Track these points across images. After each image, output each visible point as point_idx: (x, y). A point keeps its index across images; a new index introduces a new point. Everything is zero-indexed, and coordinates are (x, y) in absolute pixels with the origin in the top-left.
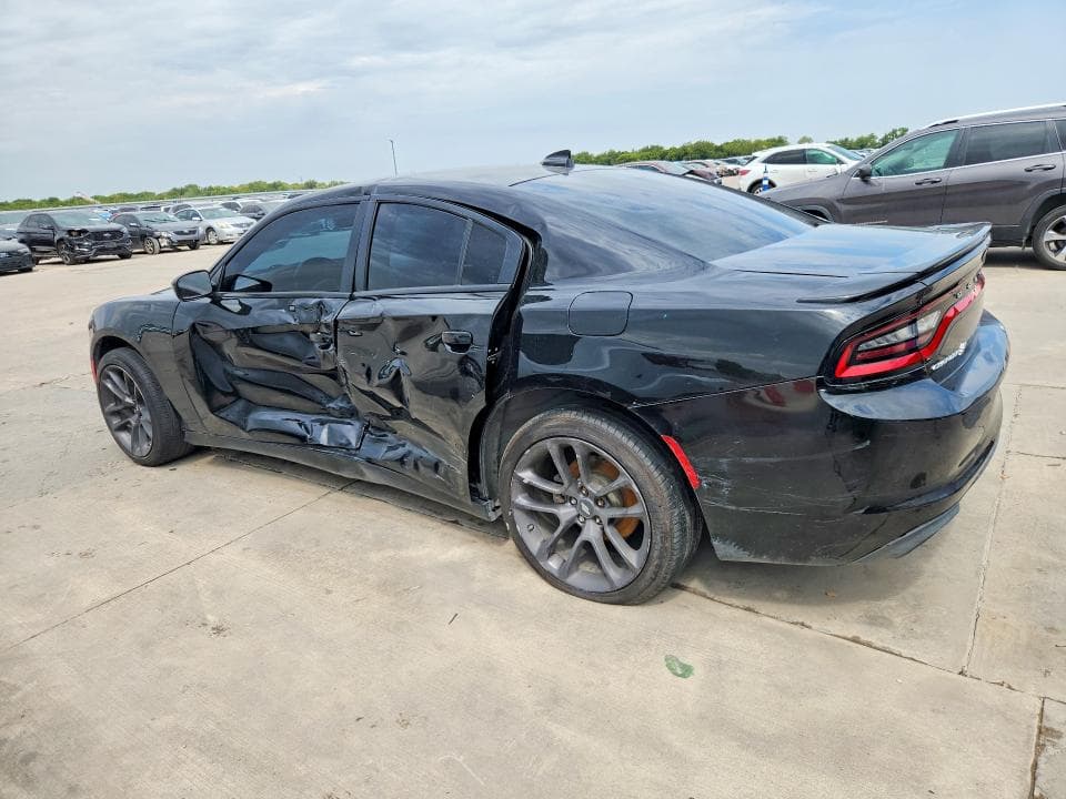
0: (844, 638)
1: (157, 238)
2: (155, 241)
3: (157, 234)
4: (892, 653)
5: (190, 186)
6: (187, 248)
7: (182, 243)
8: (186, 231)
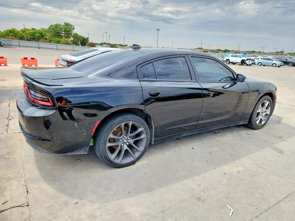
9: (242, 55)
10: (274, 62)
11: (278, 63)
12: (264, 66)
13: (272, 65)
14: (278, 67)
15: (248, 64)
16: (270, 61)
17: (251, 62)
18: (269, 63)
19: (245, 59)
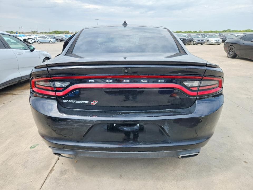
0: (54, 166)
1: (193, 41)
2: (193, 42)
3: (194, 40)
4: (47, 177)
5: (228, 30)
6: (200, 44)
7: (198, 43)
8: (200, 40)
9: (22, 35)
10: (50, 39)
11: (53, 40)
12: (42, 43)
13: (49, 42)
14: (54, 43)
15: (31, 42)
16: (46, 39)
17: (33, 41)
18: (45, 40)
19: (26, 38)
